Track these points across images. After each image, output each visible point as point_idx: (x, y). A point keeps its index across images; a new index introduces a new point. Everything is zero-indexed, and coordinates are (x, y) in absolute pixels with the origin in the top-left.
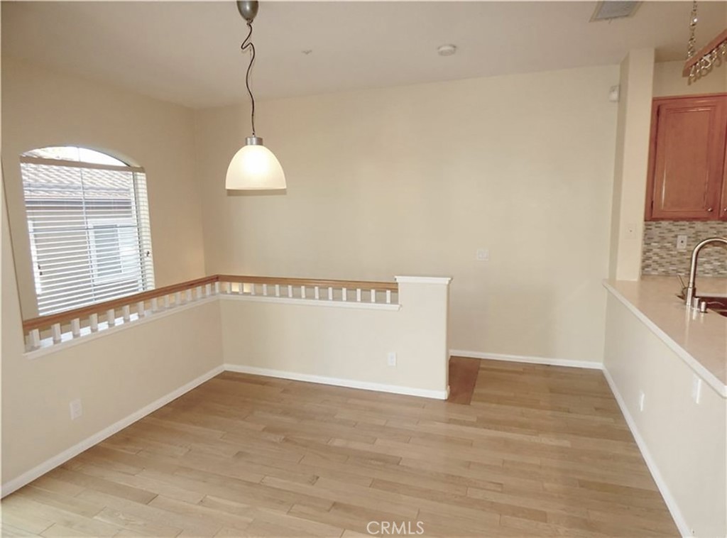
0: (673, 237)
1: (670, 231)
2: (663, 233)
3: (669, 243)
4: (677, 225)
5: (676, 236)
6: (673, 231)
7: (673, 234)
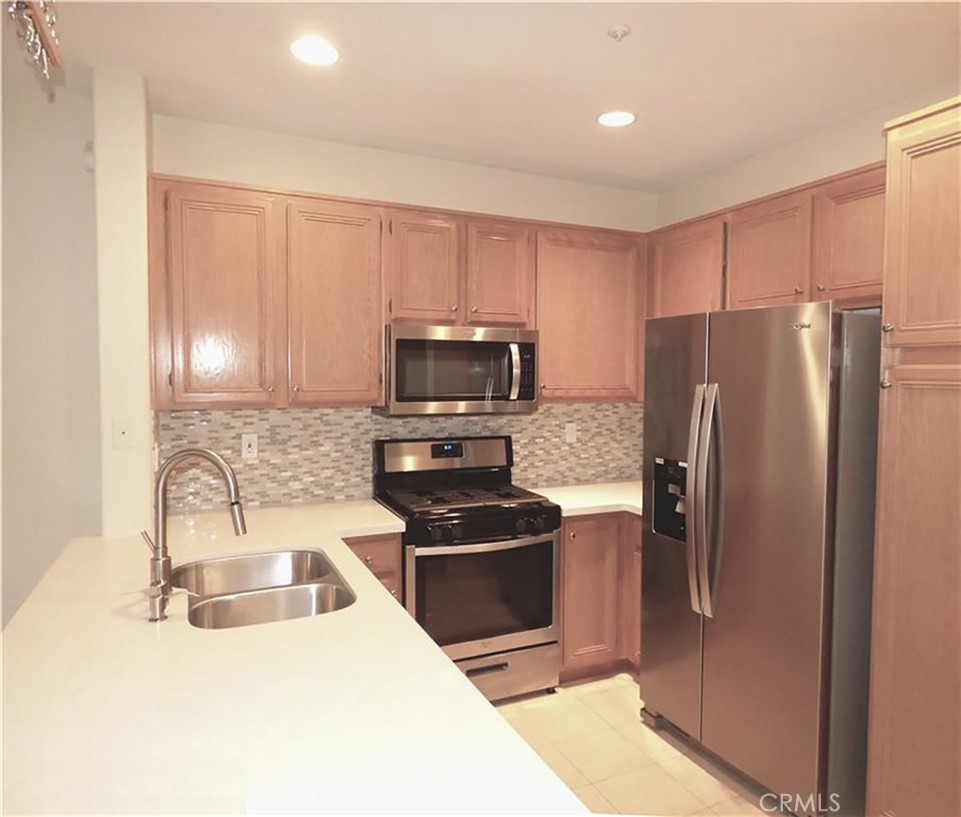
0: (233, 438)
1: (228, 427)
2: (216, 432)
3: (228, 448)
4: (240, 417)
5: (239, 437)
6: (233, 428)
7: (233, 433)
